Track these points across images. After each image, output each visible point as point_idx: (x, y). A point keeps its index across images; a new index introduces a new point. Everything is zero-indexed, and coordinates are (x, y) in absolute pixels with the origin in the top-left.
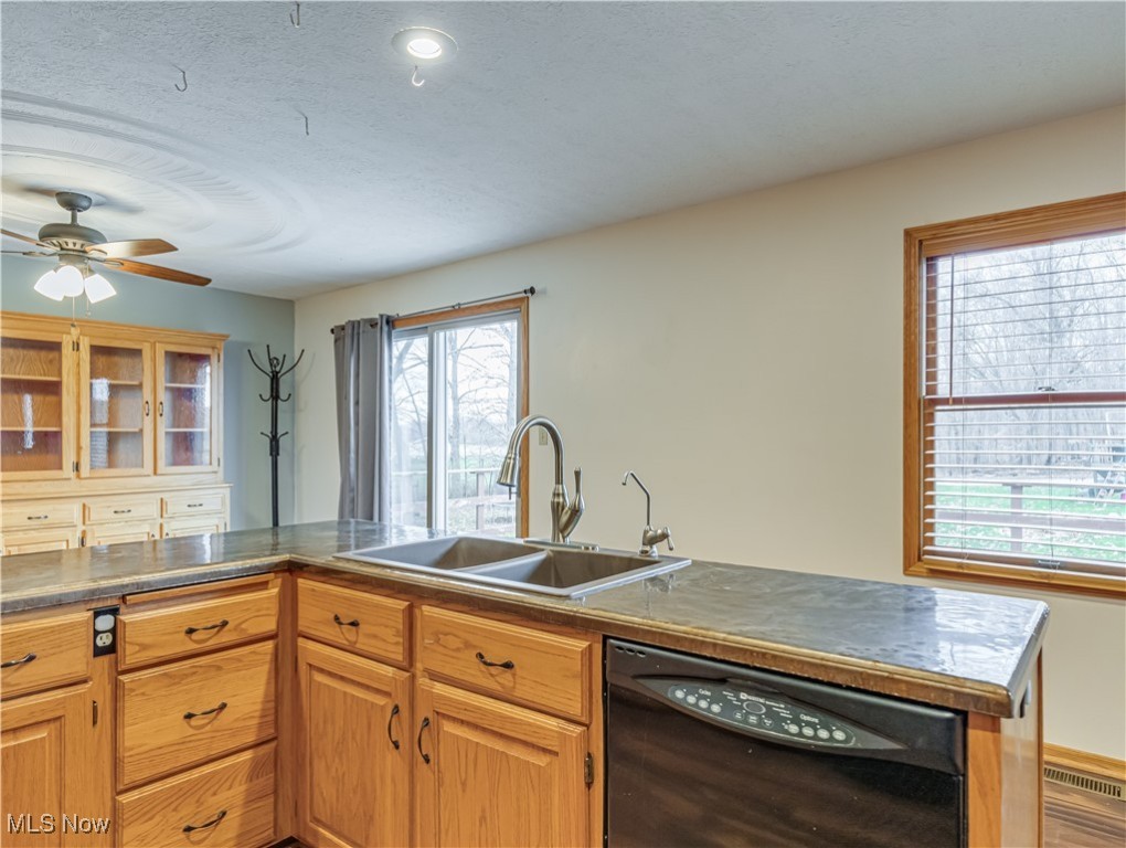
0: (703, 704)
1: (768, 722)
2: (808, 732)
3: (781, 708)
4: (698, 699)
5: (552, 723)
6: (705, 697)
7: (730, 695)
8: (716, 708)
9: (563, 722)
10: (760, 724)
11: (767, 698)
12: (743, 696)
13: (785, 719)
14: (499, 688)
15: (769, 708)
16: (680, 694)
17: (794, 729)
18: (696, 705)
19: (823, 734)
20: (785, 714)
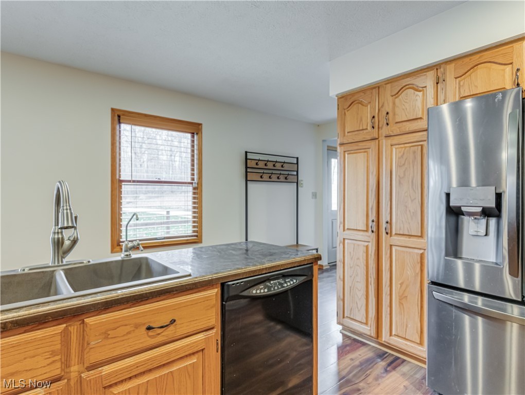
0: (262, 291)
1: (280, 287)
2: (289, 284)
3: (281, 281)
4: (260, 290)
5: (201, 336)
6: (262, 289)
7: (268, 284)
8: (266, 290)
9: (204, 333)
10: (278, 288)
11: (278, 280)
12: (272, 282)
13: (283, 284)
14: (166, 338)
15: (279, 282)
16: (254, 292)
17: (285, 285)
18: (260, 292)
19: (292, 283)
20: (283, 282)
